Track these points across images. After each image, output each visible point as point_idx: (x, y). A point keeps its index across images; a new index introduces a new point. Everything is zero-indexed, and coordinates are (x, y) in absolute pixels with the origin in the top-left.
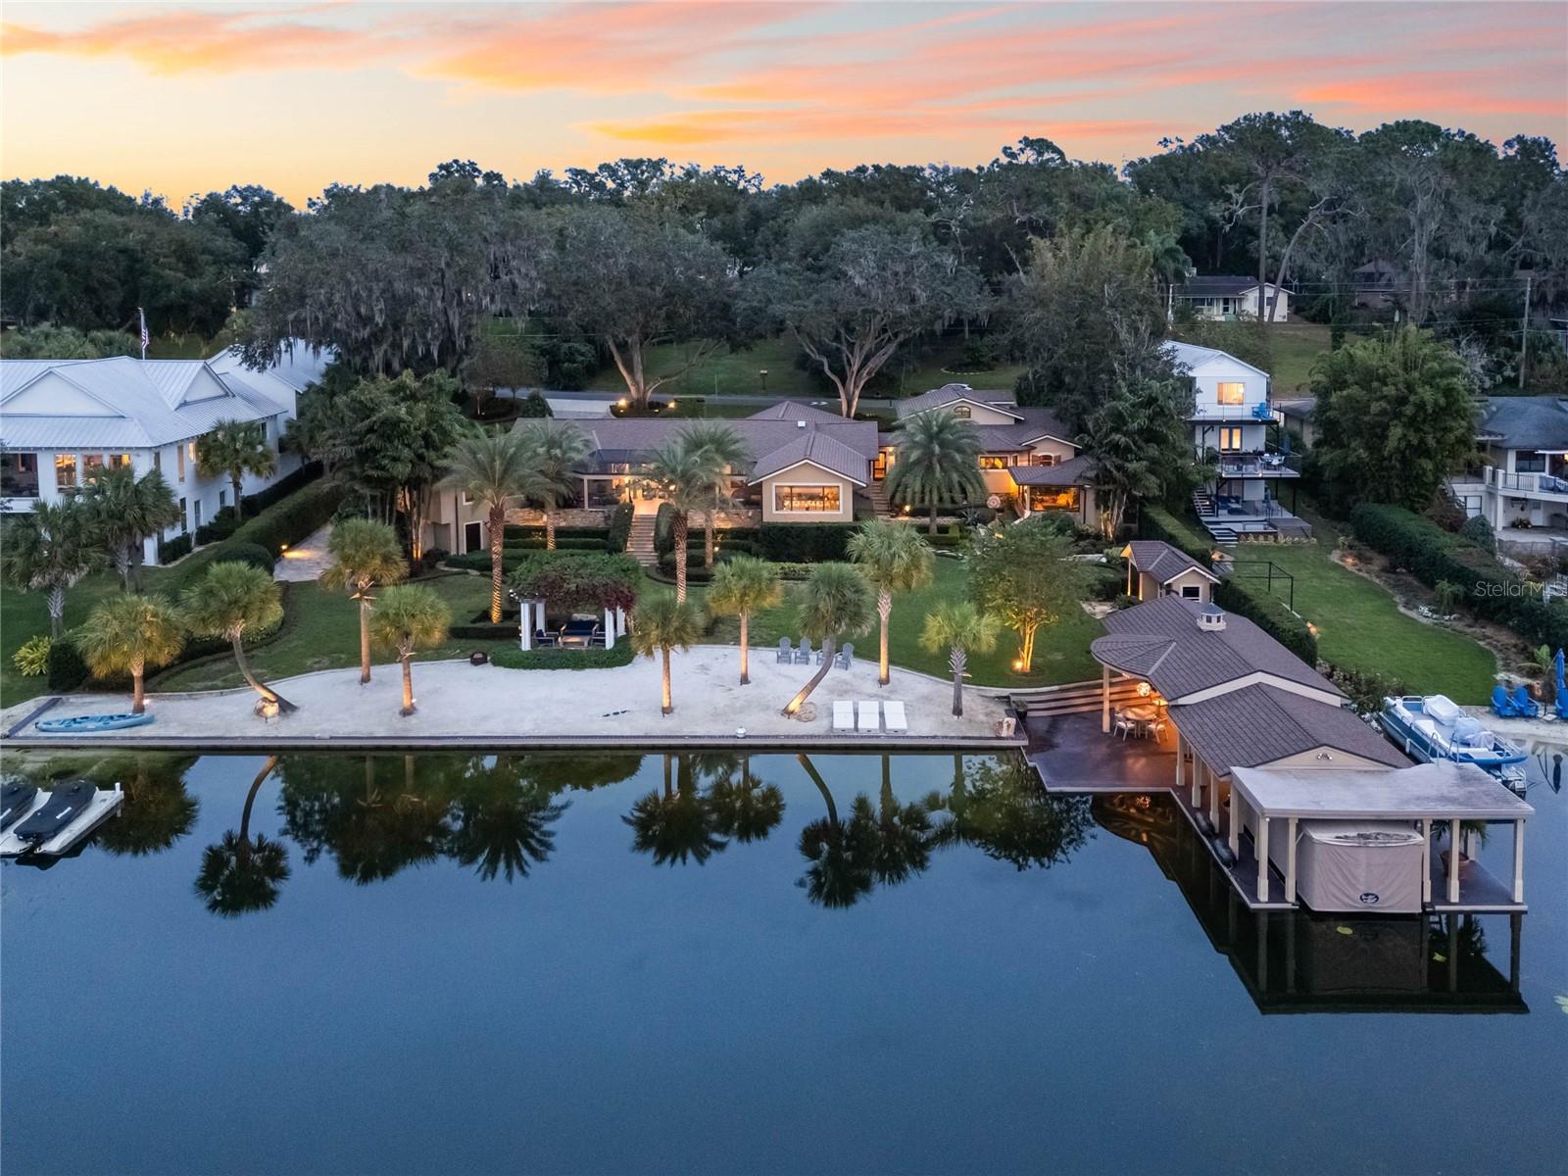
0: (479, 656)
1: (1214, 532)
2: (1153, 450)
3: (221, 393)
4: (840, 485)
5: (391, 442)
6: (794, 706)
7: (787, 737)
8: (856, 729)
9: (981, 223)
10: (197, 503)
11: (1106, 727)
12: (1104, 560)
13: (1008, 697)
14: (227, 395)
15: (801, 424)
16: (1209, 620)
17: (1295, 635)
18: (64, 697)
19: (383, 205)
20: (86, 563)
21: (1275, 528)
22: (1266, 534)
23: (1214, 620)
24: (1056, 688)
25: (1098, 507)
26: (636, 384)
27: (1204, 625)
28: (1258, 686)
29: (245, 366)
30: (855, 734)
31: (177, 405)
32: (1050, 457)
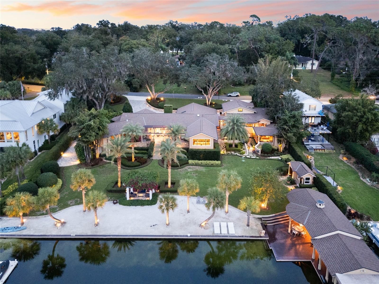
0: (115, 202)
1: (308, 148)
2: (295, 130)
3: (43, 107)
4: (210, 139)
5: (89, 131)
6: (203, 224)
7: (202, 236)
8: (221, 233)
9: (243, 49)
10: (38, 141)
11: (289, 231)
12: (280, 159)
13: (261, 218)
14: (45, 108)
15: (198, 115)
16: (320, 205)
17: (341, 204)
18: (2, 218)
19: (85, 53)
20: (6, 177)
21: (324, 147)
22: (322, 149)
23: (322, 205)
24: (274, 215)
25: (278, 143)
26: (153, 94)
27: (319, 206)
28: (338, 234)
29: (49, 99)
30: (221, 235)
31: (31, 115)
32: (264, 124)
